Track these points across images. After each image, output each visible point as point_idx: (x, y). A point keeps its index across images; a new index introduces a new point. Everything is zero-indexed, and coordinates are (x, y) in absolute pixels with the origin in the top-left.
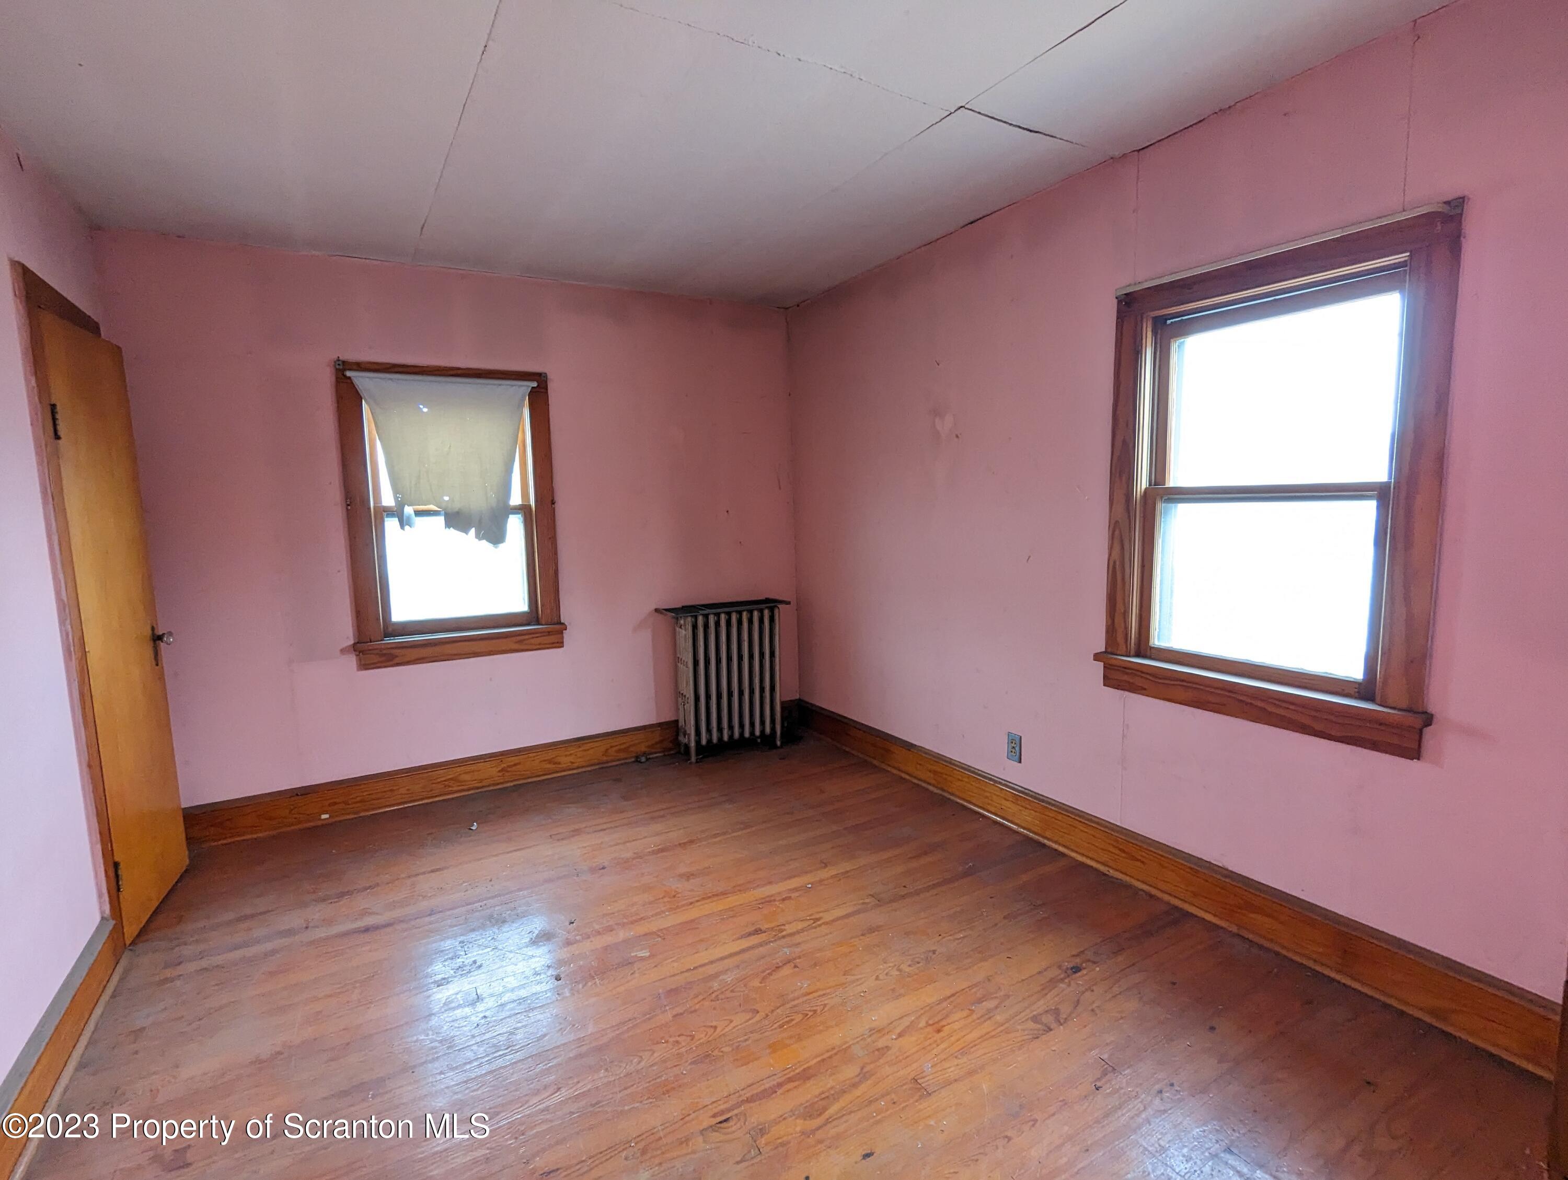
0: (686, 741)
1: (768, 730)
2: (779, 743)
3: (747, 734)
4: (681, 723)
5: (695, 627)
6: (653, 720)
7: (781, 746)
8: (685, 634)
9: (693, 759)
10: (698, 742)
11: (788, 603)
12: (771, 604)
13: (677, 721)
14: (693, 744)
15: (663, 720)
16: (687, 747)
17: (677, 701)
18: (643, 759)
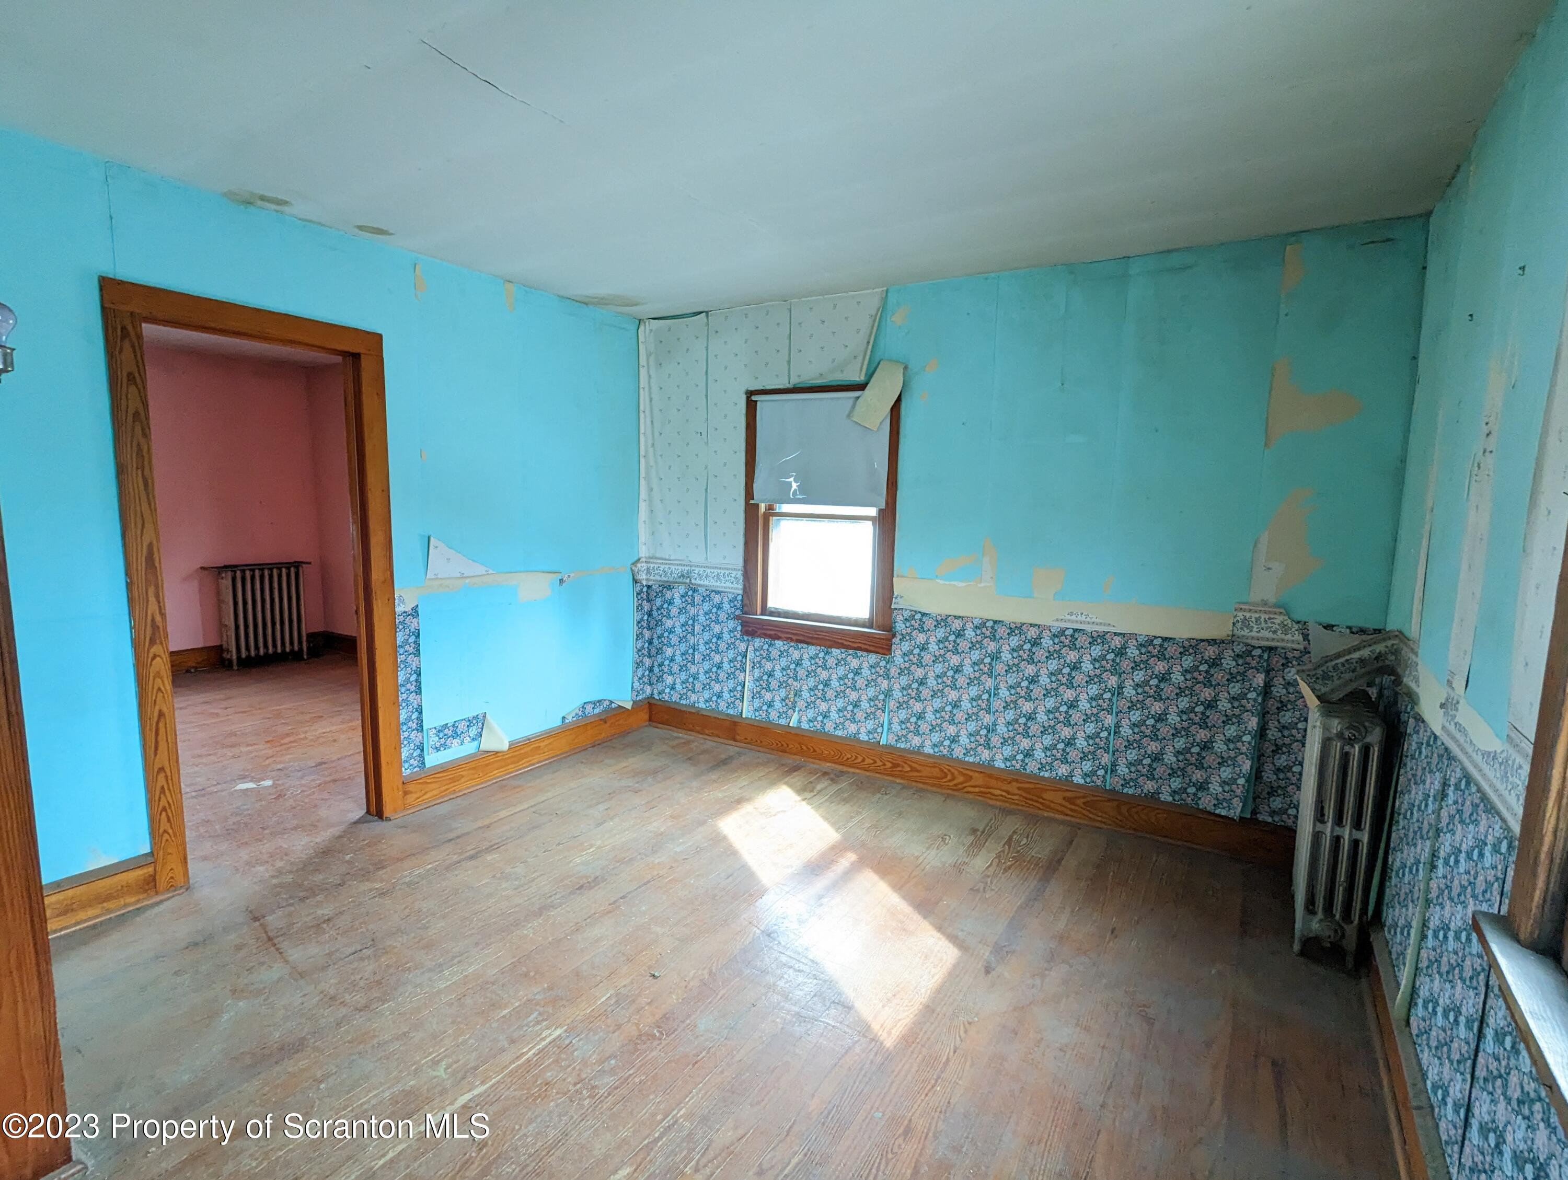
0: (229, 657)
1: (296, 648)
2: (305, 657)
3: (279, 650)
4: (225, 646)
5: (234, 580)
6: (200, 646)
7: (308, 658)
8: (226, 583)
9: (235, 667)
10: (239, 658)
11: (310, 563)
12: (297, 565)
13: (221, 646)
14: (234, 657)
15: (207, 645)
16: (230, 661)
17: (221, 630)
18: (193, 670)
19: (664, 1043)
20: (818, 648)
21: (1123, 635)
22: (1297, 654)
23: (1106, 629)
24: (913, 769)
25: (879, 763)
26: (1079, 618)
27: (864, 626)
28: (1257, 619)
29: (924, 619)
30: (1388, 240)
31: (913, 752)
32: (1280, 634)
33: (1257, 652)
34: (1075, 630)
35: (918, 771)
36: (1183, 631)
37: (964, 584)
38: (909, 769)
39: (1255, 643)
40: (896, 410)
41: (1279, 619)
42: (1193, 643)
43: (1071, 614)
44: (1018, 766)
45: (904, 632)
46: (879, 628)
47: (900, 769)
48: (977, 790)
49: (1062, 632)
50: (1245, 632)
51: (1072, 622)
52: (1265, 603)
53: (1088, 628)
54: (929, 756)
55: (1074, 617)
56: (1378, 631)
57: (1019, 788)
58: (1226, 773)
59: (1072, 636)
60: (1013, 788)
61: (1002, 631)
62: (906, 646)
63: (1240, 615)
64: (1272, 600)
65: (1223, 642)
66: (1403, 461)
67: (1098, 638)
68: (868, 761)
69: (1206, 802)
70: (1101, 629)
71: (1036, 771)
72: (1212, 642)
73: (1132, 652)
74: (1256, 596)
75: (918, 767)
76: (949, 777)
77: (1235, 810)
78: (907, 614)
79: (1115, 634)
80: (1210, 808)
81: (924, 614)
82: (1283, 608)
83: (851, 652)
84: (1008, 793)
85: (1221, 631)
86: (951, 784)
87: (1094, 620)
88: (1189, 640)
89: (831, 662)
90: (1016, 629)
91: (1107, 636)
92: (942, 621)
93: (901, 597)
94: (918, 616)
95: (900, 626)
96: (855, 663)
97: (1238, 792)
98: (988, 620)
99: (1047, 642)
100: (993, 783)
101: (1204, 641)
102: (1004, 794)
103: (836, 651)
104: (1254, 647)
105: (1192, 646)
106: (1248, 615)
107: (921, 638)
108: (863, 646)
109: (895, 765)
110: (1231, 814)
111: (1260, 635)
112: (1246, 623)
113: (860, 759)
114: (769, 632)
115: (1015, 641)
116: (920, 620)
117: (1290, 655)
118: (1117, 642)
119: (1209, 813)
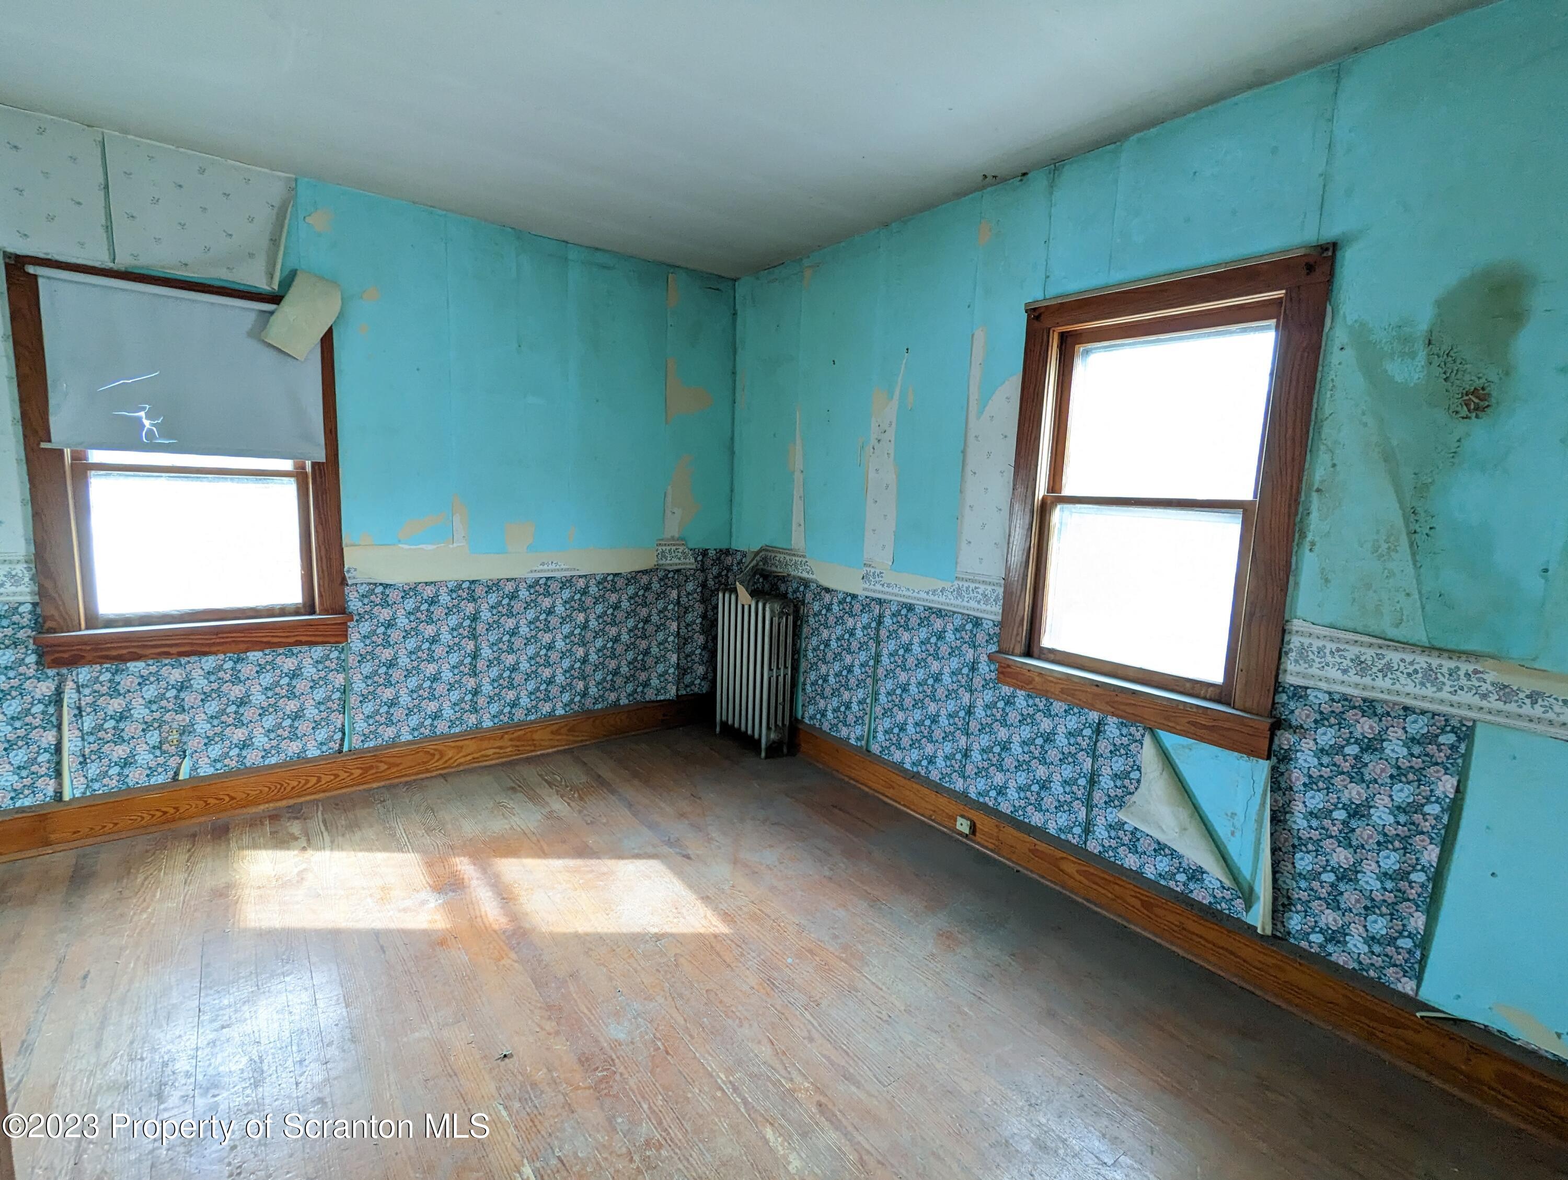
19: (622, 1069)
20: (222, 656)
21: (585, 576)
22: (692, 572)
23: (573, 573)
24: (391, 765)
25: (343, 775)
26: (550, 567)
27: (297, 612)
28: (670, 551)
29: (387, 592)
30: (718, 289)
31: (388, 747)
32: (683, 560)
33: (670, 575)
34: (548, 579)
35: (398, 765)
36: (626, 566)
37: (435, 547)
38: (386, 767)
39: (670, 568)
40: (327, 341)
41: (681, 549)
42: (634, 574)
43: (543, 564)
44: (506, 719)
45: (361, 611)
46: (325, 611)
47: (374, 771)
48: (469, 758)
49: (537, 582)
50: (663, 562)
51: (545, 571)
52: (673, 538)
53: (557, 575)
54: (409, 743)
55: (546, 567)
56: (728, 550)
57: (511, 740)
58: (661, 668)
59: (545, 584)
60: (505, 742)
61: (479, 591)
62: (365, 627)
63: (660, 548)
64: (677, 535)
65: (651, 571)
66: (732, 439)
67: (567, 583)
68: (325, 779)
69: (650, 695)
70: (568, 574)
71: (523, 717)
72: (645, 572)
73: (593, 590)
74: (668, 535)
75: (398, 761)
76: (437, 757)
77: (672, 692)
78: (363, 589)
79: (580, 577)
80: (653, 698)
81: (386, 586)
82: (682, 540)
83: (281, 651)
84: (501, 748)
85: (648, 562)
86: (441, 762)
87: (563, 567)
88: (630, 573)
89: (246, 670)
90: (494, 586)
91: (574, 580)
92: (411, 591)
93: (355, 570)
94: (379, 589)
95: (354, 604)
96: (289, 664)
97: (670, 679)
98: (463, 582)
99: (523, 594)
100: (485, 744)
101: (639, 572)
102: (497, 750)
103: (255, 656)
104: (669, 572)
105: (632, 578)
106: (664, 548)
107: (385, 614)
108: (304, 639)
109: (365, 770)
110: (668, 697)
111: (672, 562)
112: (663, 555)
113: (314, 780)
114: (114, 653)
115: (493, 598)
116: (383, 593)
117: (688, 573)
118: (581, 583)
119: (653, 702)
